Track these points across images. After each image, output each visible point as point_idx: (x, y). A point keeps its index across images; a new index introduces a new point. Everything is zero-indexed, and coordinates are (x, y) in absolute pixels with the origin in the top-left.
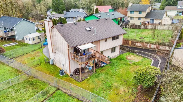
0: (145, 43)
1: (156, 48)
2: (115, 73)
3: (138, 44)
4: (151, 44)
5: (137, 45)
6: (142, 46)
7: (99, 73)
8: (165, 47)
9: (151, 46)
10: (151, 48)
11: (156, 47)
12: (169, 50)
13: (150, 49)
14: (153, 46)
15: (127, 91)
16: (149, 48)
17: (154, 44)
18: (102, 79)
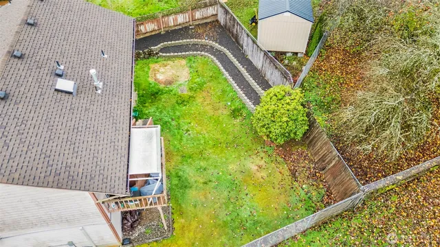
0: (163, 17)
1: (189, 18)
2: (198, 142)
3: (145, 27)
4: (176, 13)
5: (143, 31)
6: (156, 28)
7: (174, 173)
8: (205, 9)
9: (177, 20)
10: (180, 25)
11: (187, 17)
12: (215, 13)
13: (176, 28)
14: (181, 19)
15: (262, 163)
16: (174, 26)
17: (181, 12)
18: (202, 181)
